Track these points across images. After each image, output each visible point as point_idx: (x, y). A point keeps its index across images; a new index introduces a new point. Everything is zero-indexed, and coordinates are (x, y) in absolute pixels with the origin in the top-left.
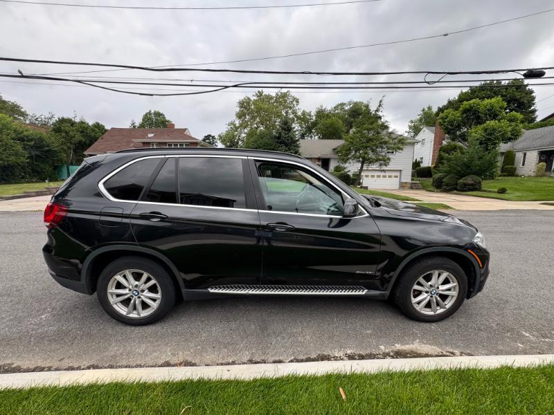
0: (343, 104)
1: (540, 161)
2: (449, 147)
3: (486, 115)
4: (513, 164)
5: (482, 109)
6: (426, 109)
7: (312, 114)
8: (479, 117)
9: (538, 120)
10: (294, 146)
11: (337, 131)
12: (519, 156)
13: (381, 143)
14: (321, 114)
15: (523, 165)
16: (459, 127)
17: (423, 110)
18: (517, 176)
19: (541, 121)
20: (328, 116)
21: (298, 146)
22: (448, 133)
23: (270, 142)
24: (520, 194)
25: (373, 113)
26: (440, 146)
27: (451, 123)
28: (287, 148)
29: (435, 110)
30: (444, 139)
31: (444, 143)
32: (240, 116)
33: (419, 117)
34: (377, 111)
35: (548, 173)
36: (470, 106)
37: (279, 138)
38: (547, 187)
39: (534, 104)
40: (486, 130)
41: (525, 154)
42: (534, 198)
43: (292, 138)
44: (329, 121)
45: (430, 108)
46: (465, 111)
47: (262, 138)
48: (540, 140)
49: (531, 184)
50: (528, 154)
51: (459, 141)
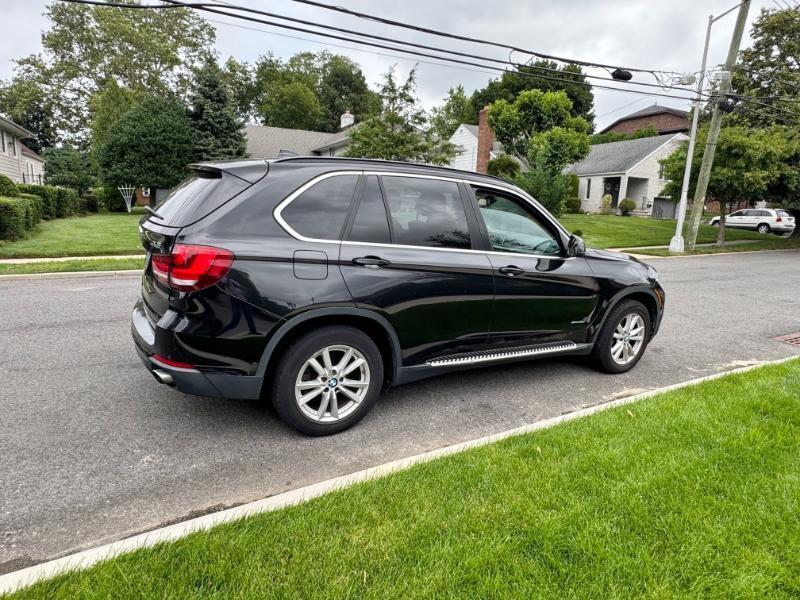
0: (309, 56)
1: (606, 192)
2: (502, 163)
3: (549, 116)
4: (576, 196)
5: (544, 107)
6: (456, 91)
7: (249, 69)
8: (540, 120)
9: (598, 130)
10: (234, 137)
11: (306, 112)
12: (583, 182)
13: (416, 149)
14: (268, 70)
15: (588, 197)
16: (515, 132)
17: (451, 92)
18: (582, 213)
19: (602, 133)
20: (285, 78)
21: (240, 138)
22: (502, 140)
23: (178, 124)
24: (596, 239)
25: (401, 91)
26: (487, 161)
27: (506, 123)
28: (219, 143)
29: (468, 95)
30: (492, 149)
31: (493, 156)
32: (54, 43)
33: (444, 104)
34: (406, 88)
35: (613, 210)
36: (530, 99)
37: (197, 116)
38: (619, 228)
39: (592, 106)
40: (551, 140)
41: (589, 181)
42: (611, 244)
43: (229, 120)
44: (287, 89)
45: (460, 90)
46: (524, 107)
47: (156, 113)
48: (604, 162)
49: (601, 225)
50: (593, 179)
51: (516, 155)
